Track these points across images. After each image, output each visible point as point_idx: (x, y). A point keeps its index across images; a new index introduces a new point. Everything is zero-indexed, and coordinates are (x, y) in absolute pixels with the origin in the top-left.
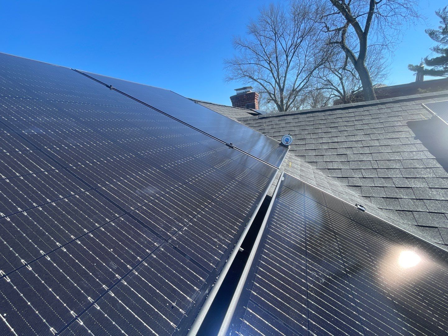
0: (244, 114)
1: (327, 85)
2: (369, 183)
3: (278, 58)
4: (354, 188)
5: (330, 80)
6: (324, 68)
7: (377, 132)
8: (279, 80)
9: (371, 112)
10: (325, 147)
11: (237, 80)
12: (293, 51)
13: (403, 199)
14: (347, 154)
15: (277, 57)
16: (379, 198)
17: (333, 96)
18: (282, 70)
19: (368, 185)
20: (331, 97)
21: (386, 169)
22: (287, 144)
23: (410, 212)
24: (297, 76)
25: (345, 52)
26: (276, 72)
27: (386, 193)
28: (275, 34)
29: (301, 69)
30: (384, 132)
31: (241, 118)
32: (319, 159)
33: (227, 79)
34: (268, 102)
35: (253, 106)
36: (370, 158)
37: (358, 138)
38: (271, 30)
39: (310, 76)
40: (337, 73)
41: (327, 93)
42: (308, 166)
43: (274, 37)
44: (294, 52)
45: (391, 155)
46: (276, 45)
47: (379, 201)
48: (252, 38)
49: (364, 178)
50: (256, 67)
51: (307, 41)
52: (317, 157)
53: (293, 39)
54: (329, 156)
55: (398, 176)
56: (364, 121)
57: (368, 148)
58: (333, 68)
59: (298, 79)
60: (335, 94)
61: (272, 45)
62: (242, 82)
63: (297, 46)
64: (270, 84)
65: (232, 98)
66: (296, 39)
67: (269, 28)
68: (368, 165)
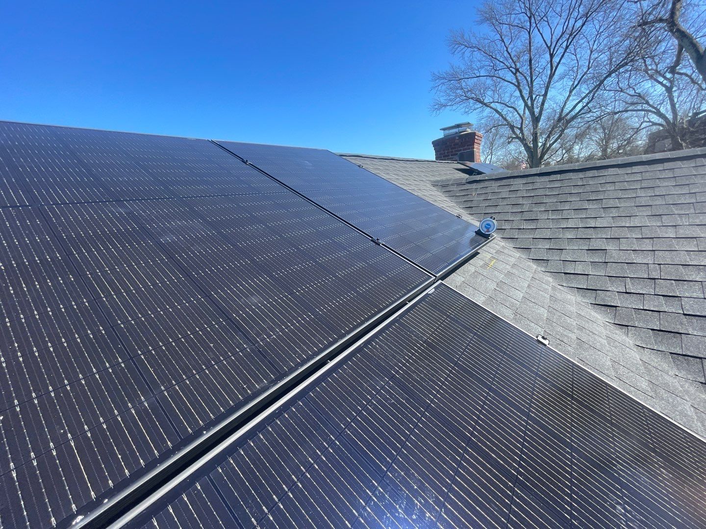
0: (449, 172)
1: (632, 104)
2: (633, 303)
3: (533, 62)
4: (603, 308)
5: (642, 95)
6: (631, 71)
7: (676, 212)
8: (531, 102)
9: (678, 173)
10: (570, 235)
11: (454, 107)
12: (565, 45)
13: (690, 336)
14: (606, 250)
15: (530, 61)
16: (644, 330)
17: (648, 124)
18: (539, 83)
19: (630, 306)
20: (643, 126)
21: (674, 280)
22: (487, 232)
23: (698, 360)
24: (571, 92)
25: (677, 38)
26: (527, 88)
27: (662, 322)
28: (530, 18)
29: (579, 77)
30: (694, 212)
31: (438, 181)
32: (554, 257)
33: (436, 107)
34: (509, 143)
35: (471, 157)
36: (649, 260)
37: (636, 222)
38: (523, 11)
39: (599, 88)
40: (661, 79)
41: (634, 120)
42: (529, 266)
43: (528, 24)
44: (567, 47)
45: (693, 257)
46: (530, 38)
47: (642, 335)
48: (486, 30)
49: (626, 293)
50: (489, 81)
51: (596, 22)
52: (551, 252)
53: (566, 23)
54: (574, 250)
55: (695, 295)
56: (656, 189)
57: (650, 242)
58: (652, 69)
59: (571, 98)
60: (652, 120)
61: (523, 39)
62: (463, 110)
63: (575, 34)
64: (515, 109)
65: (437, 144)
66: (572, 21)
67: (518, 8)
68: (642, 271)
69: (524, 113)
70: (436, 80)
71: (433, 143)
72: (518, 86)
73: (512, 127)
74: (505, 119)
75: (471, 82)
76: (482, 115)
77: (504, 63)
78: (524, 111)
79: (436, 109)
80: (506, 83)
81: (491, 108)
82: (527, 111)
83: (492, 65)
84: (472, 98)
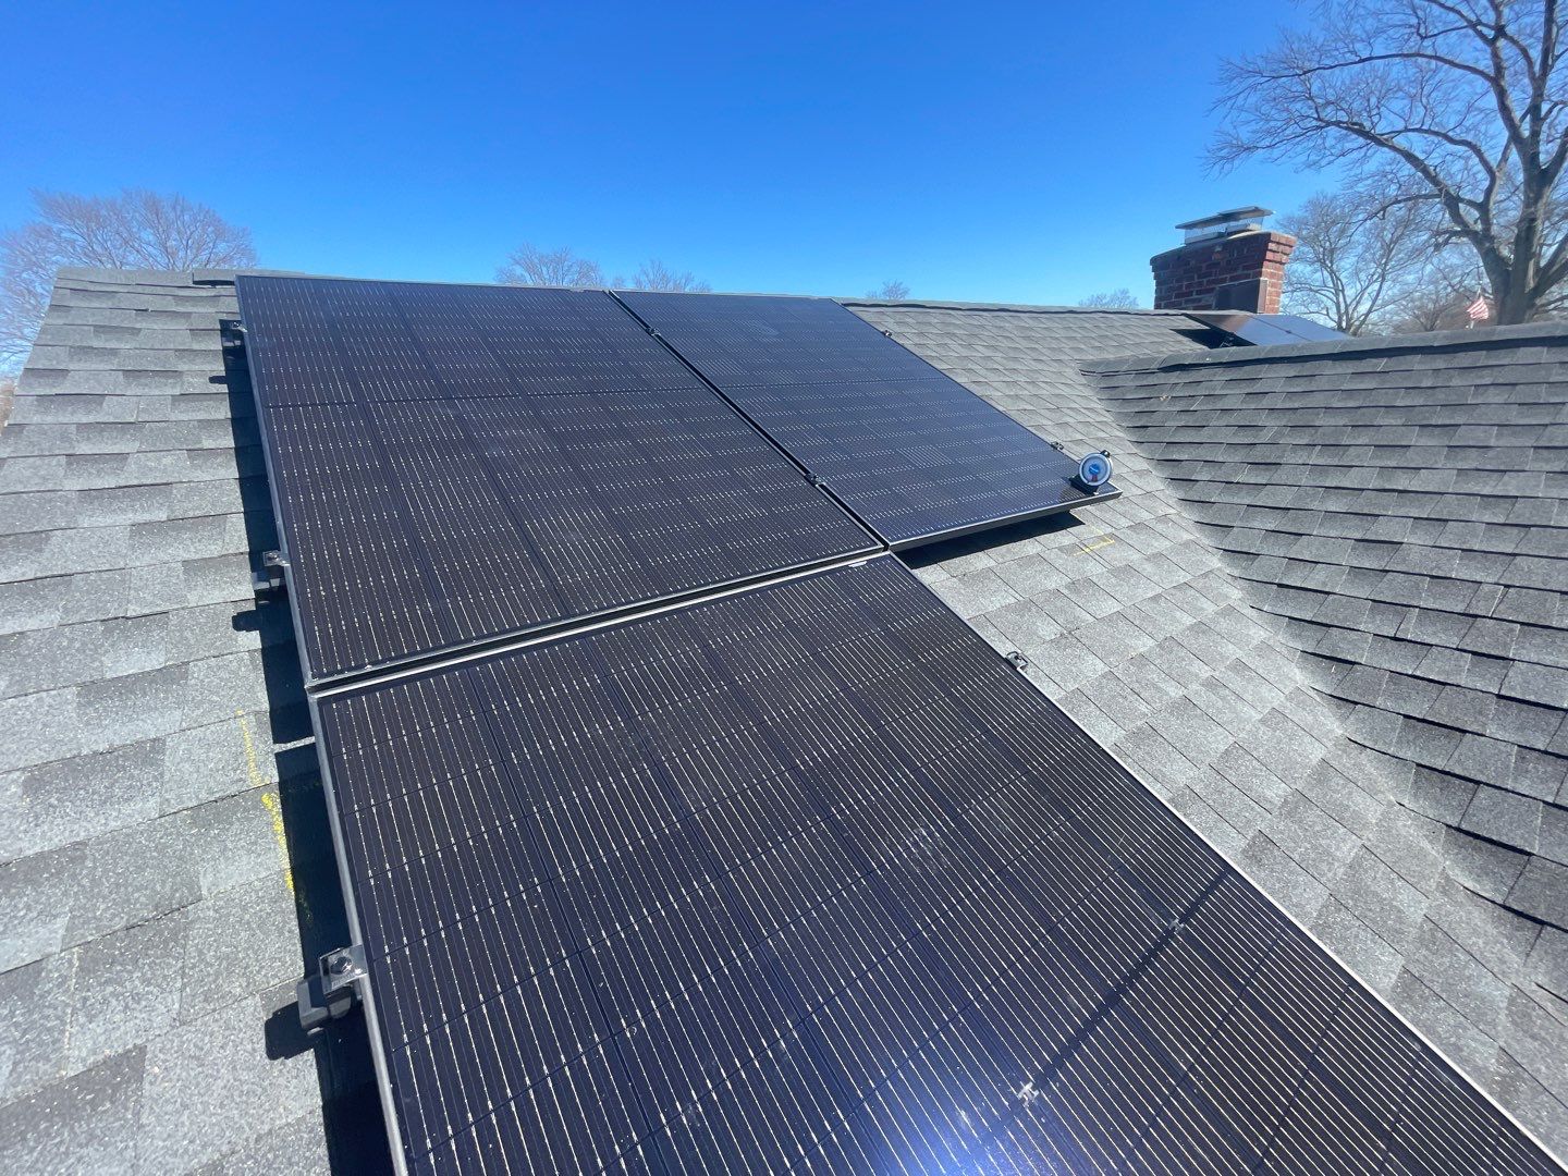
2: (1396, 660)
4: (1325, 663)
10: (1335, 504)
14: (1401, 543)
16: (1389, 715)
19: (1385, 666)
21: (1522, 624)
22: (1093, 481)
23: (1471, 785)
31: (1098, 363)
35: (1249, 298)
47: (1377, 723)
64: (1475, 148)
69: (1505, 158)
70: (1231, 80)
71: (1154, 261)
72: (1496, 80)
73: (1452, 202)
74: (1434, 180)
75: (1341, 77)
76: (1359, 171)
77: (1459, 13)
78: (1504, 153)
79: (1223, 158)
80: (1459, 72)
81: (1394, 148)
82: (1514, 156)
83: (1414, 21)
84: (1338, 124)
